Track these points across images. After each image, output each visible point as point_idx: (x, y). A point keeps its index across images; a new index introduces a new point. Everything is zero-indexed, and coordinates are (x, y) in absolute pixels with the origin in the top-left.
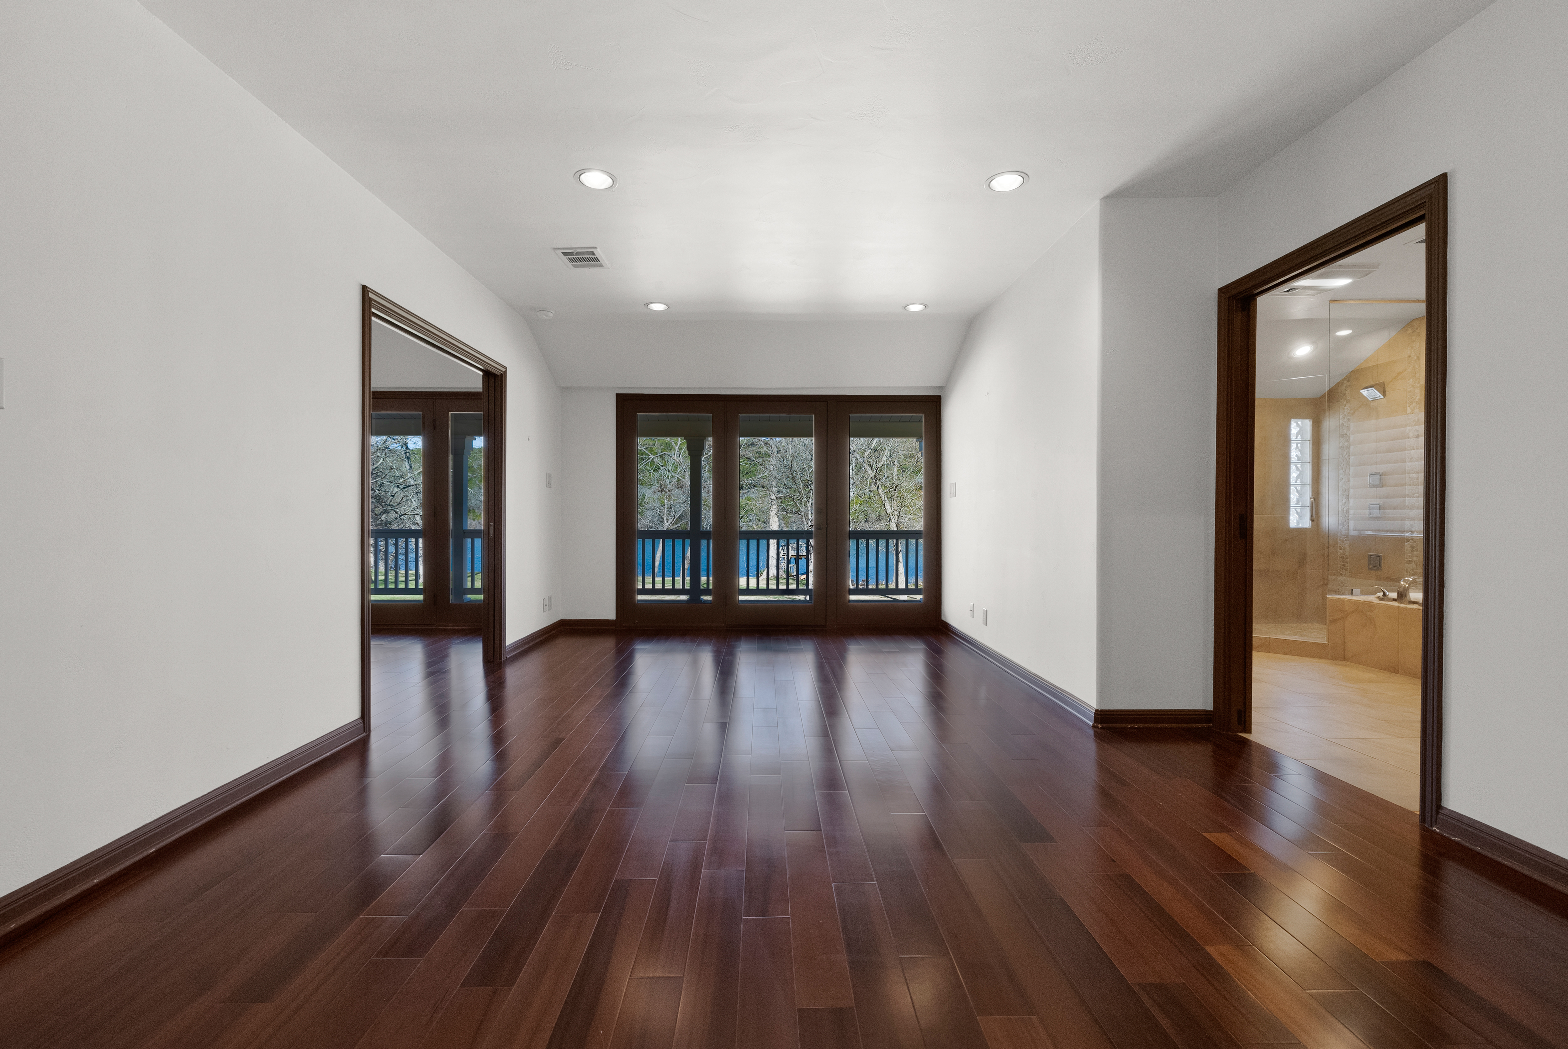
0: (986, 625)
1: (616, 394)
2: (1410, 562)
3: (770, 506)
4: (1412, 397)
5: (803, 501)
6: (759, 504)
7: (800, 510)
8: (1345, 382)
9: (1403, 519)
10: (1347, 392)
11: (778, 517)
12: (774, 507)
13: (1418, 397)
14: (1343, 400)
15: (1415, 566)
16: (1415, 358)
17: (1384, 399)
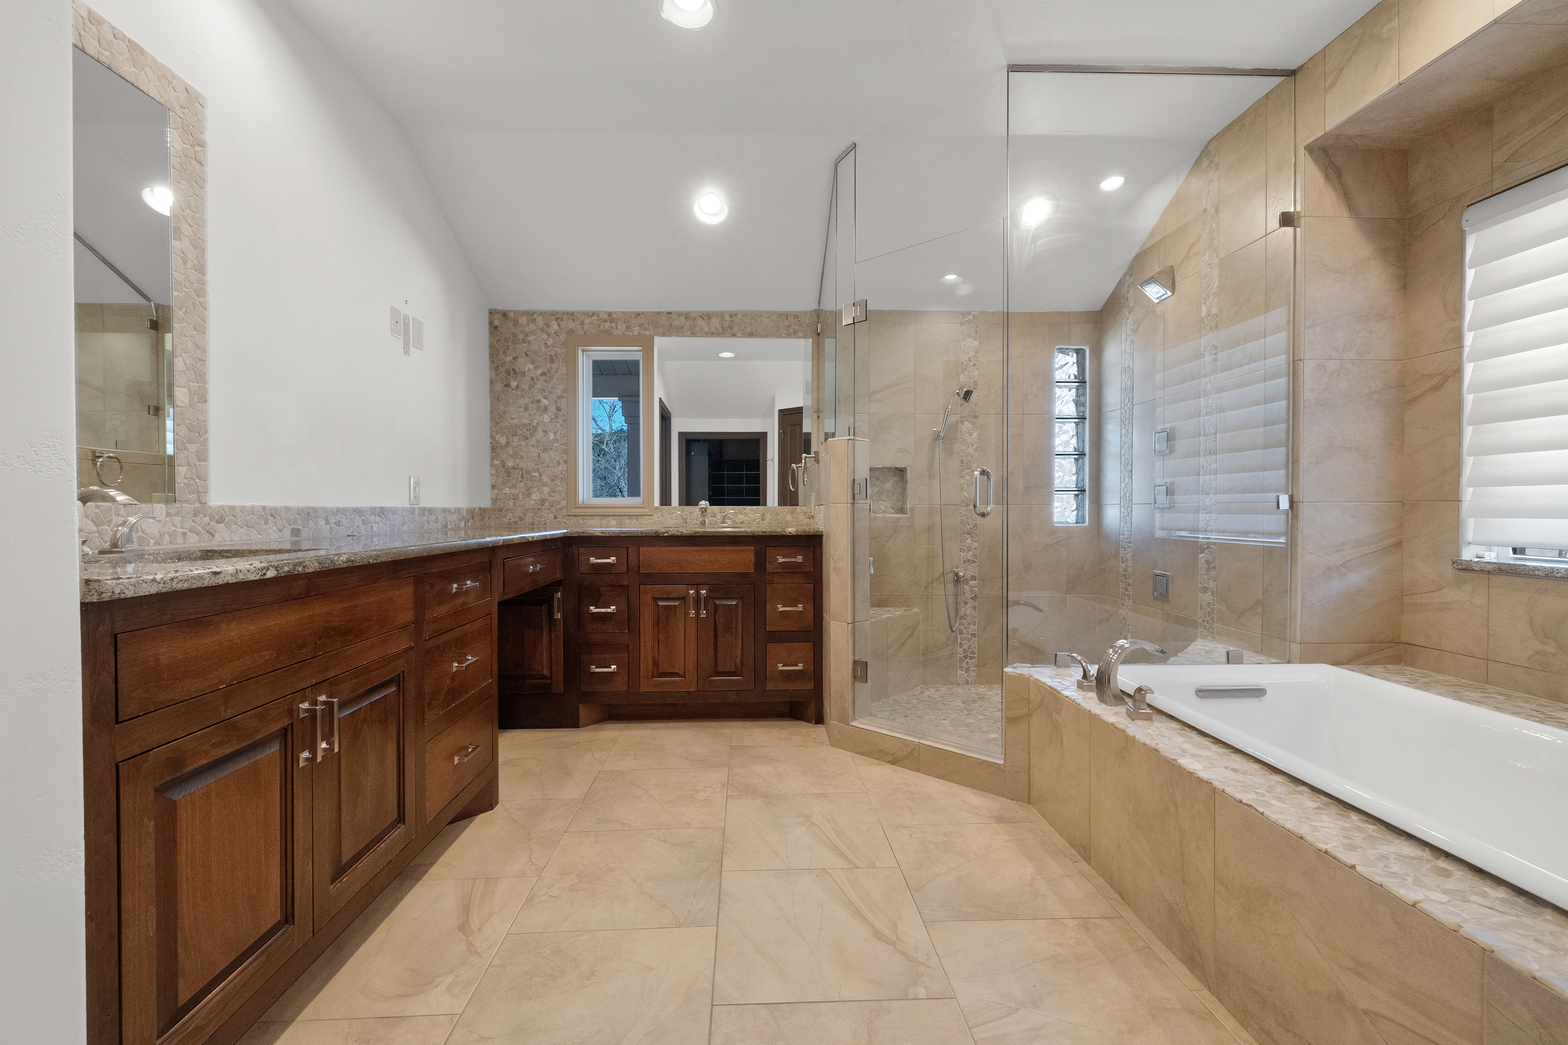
2: (1205, 589)
4: (1209, 286)
8: (1128, 277)
9: (1197, 511)
10: (1129, 296)
13: (1216, 285)
14: (1124, 310)
15: (1211, 598)
16: (1213, 211)
17: (1173, 297)
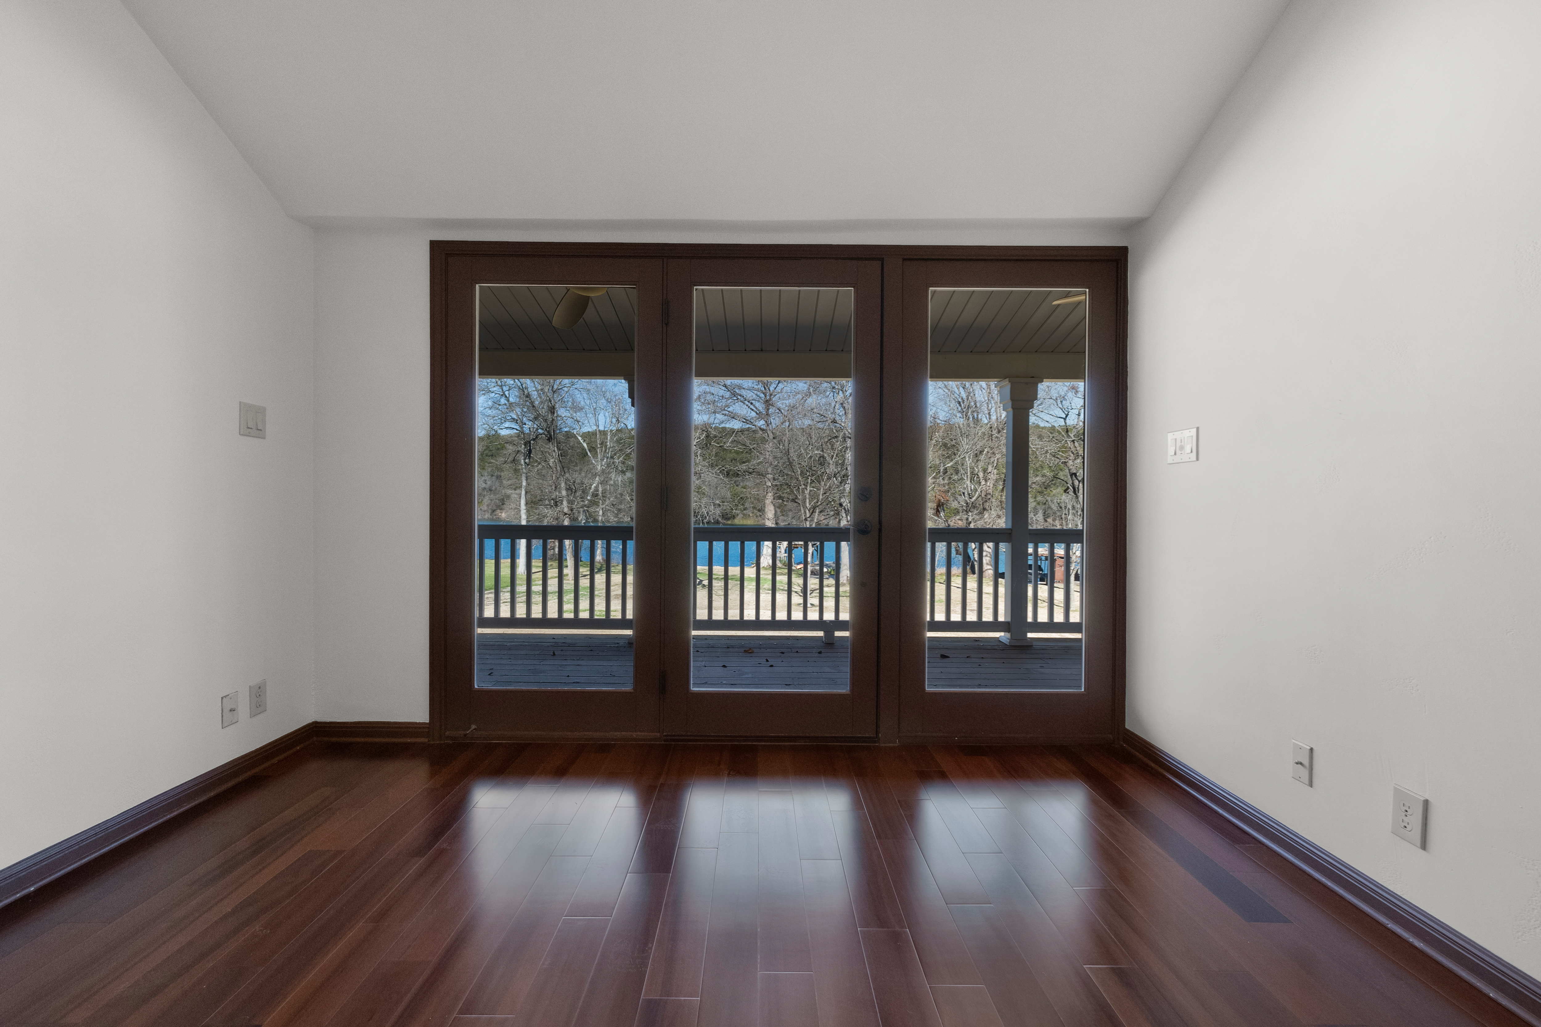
0: (1424, 846)
1: (430, 241)
3: (765, 493)
5: (800, 488)
6: (754, 492)
7: (797, 498)
11: (774, 505)
12: (770, 494)
